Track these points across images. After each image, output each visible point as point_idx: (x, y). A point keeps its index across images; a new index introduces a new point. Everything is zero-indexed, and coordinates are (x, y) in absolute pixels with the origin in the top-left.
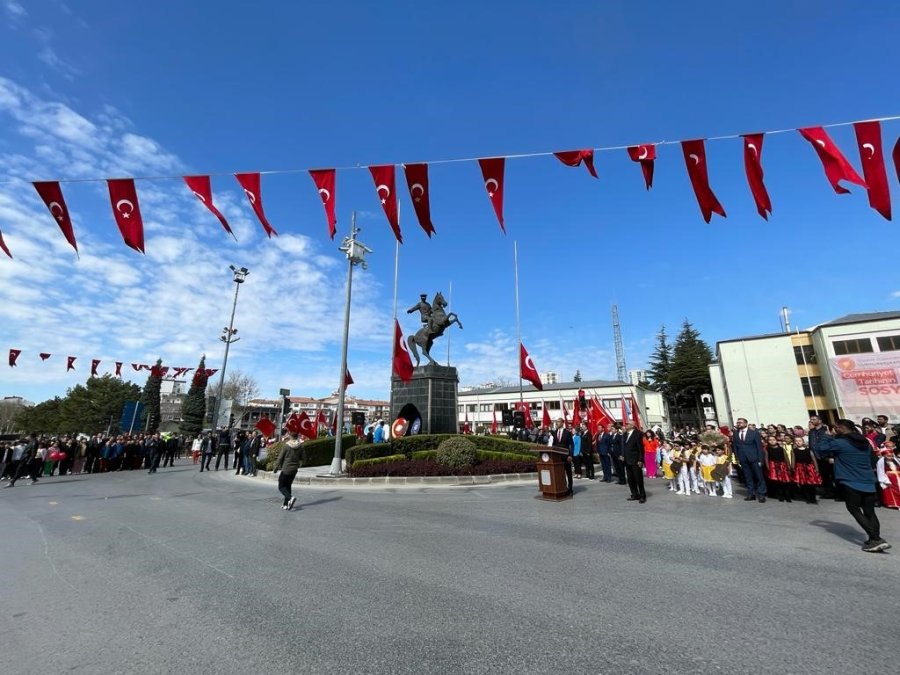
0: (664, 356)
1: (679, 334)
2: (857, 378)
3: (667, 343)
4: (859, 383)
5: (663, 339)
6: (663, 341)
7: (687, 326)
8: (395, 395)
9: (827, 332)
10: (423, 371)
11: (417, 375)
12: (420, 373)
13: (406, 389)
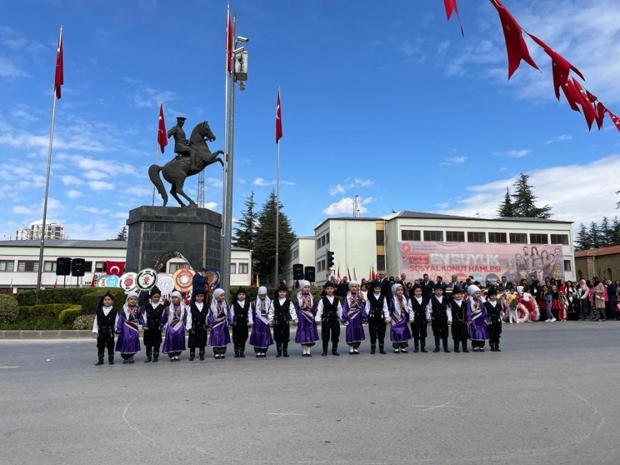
0: (249, 224)
1: (265, 203)
2: (410, 258)
3: (254, 211)
4: (411, 262)
5: (251, 205)
6: (250, 208)
7: (273, 196)
8: (148, 239)
9: (400, 222)
10: (195, 215)
11: (187, 218)
12: (190, 215)
13: (167, 233)
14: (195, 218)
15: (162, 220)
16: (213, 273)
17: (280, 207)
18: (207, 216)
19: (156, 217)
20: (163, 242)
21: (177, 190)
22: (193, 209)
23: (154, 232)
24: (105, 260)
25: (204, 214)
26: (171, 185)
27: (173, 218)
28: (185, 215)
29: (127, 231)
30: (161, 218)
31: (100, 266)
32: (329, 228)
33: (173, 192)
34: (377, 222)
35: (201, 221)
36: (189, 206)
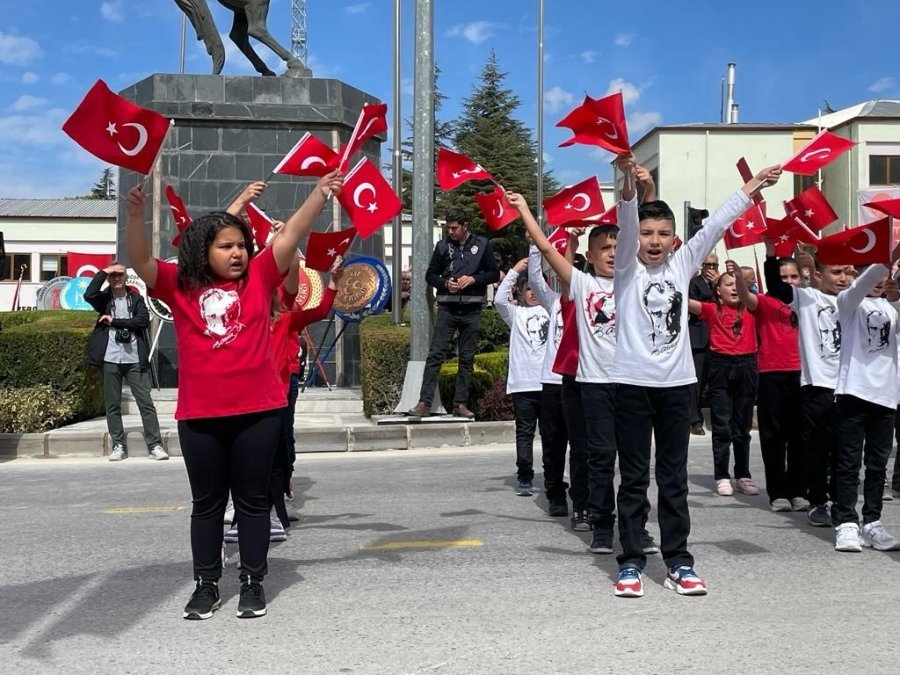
8: (174, 173)
9: (865, 132)
10: (304, 98)
11: (281, 109)
12: (293, 101)
13: (227, 154)
14: (305, 109)
15: (213, 116)
16: (367, 268)
17: (511, 106)
18: (338, 101)
19: (195, 107)
20: (217, 182)
21: (251, 28)
22: (301, 82)
23: (191, 152)
24: (64, 249)
25: (332, 92)
26: (231, 13)
27: (242, 110)
28: (278, 100)
29: (115, 179)
30: (208, 109)
31: (52, 266)
32: (656, 155)
33: (240, 35)
34: (797, 134)
35: (327, 119)
36: (286, 75)
